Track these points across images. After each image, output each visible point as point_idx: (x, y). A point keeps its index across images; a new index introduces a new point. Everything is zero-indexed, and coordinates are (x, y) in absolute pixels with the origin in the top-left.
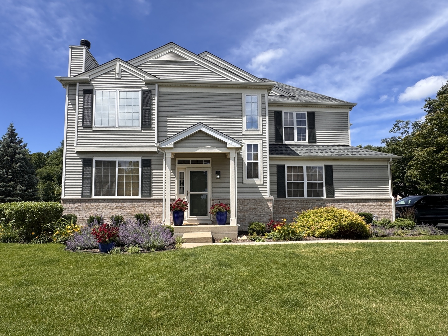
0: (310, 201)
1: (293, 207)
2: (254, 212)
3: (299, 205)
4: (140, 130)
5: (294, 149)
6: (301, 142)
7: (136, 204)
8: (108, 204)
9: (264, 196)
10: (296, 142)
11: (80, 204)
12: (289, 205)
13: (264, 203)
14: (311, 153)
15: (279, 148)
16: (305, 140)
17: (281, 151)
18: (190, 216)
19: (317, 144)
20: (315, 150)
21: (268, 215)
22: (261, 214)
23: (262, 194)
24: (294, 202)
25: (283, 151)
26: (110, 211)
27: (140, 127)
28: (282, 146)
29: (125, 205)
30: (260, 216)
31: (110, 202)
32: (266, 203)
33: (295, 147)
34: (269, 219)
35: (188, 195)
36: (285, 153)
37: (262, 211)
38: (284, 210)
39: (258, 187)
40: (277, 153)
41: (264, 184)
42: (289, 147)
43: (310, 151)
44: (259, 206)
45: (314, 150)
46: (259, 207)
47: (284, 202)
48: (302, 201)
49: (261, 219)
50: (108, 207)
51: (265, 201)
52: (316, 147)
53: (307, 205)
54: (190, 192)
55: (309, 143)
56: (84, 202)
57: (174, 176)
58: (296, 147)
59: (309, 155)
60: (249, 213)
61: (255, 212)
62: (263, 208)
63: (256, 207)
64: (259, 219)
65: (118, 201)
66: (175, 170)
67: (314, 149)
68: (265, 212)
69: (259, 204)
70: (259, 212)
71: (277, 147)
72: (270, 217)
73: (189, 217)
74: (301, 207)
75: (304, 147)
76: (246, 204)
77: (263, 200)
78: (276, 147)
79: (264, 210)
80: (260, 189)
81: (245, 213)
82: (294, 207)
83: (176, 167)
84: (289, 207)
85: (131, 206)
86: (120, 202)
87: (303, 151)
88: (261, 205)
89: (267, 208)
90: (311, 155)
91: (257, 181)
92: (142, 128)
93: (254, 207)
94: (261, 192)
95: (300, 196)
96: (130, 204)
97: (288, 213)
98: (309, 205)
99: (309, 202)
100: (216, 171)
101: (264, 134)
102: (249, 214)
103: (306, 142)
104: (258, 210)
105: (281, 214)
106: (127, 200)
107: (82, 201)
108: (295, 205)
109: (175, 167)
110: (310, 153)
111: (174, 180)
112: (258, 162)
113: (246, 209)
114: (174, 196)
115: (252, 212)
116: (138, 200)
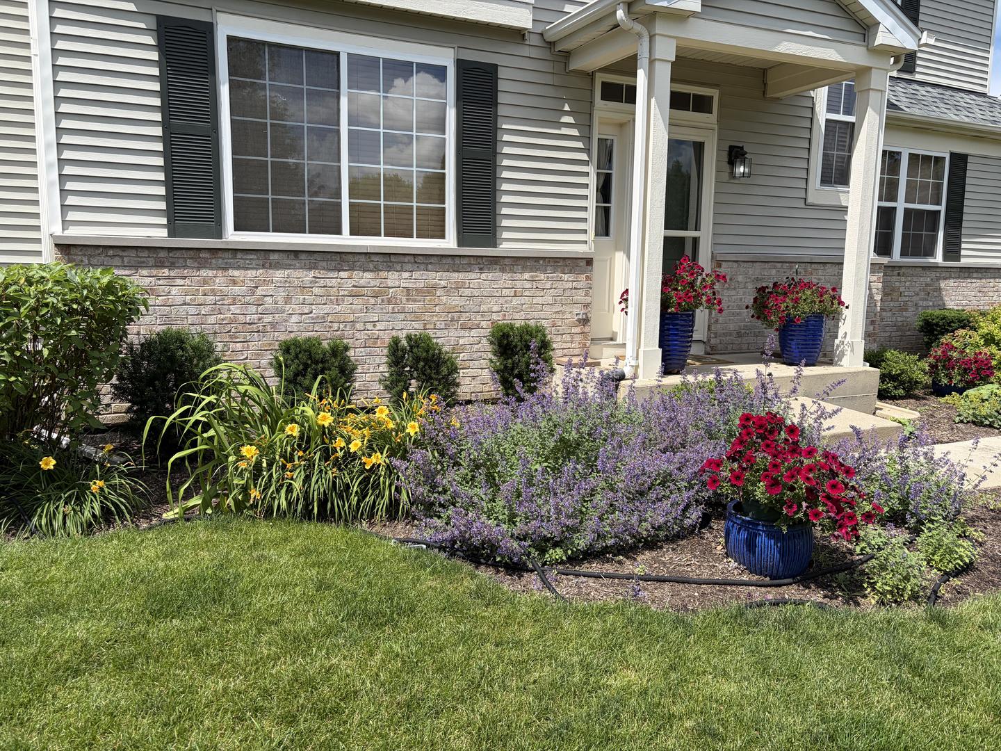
0: (908, 270)
8: (312, 274)
11: (166, 271)
19: (918, 77)
26: (326, 309)
29: (393, 279)
31: (324, 264)
50: (316, 291)
56: (189, 262)
65: (363, 258)
66: (590, 126)
86: (371, 266)
98: (904, 283)
99: (904, 274)
100: (731, 148)
107: (178, 254)
109: (590, 114)
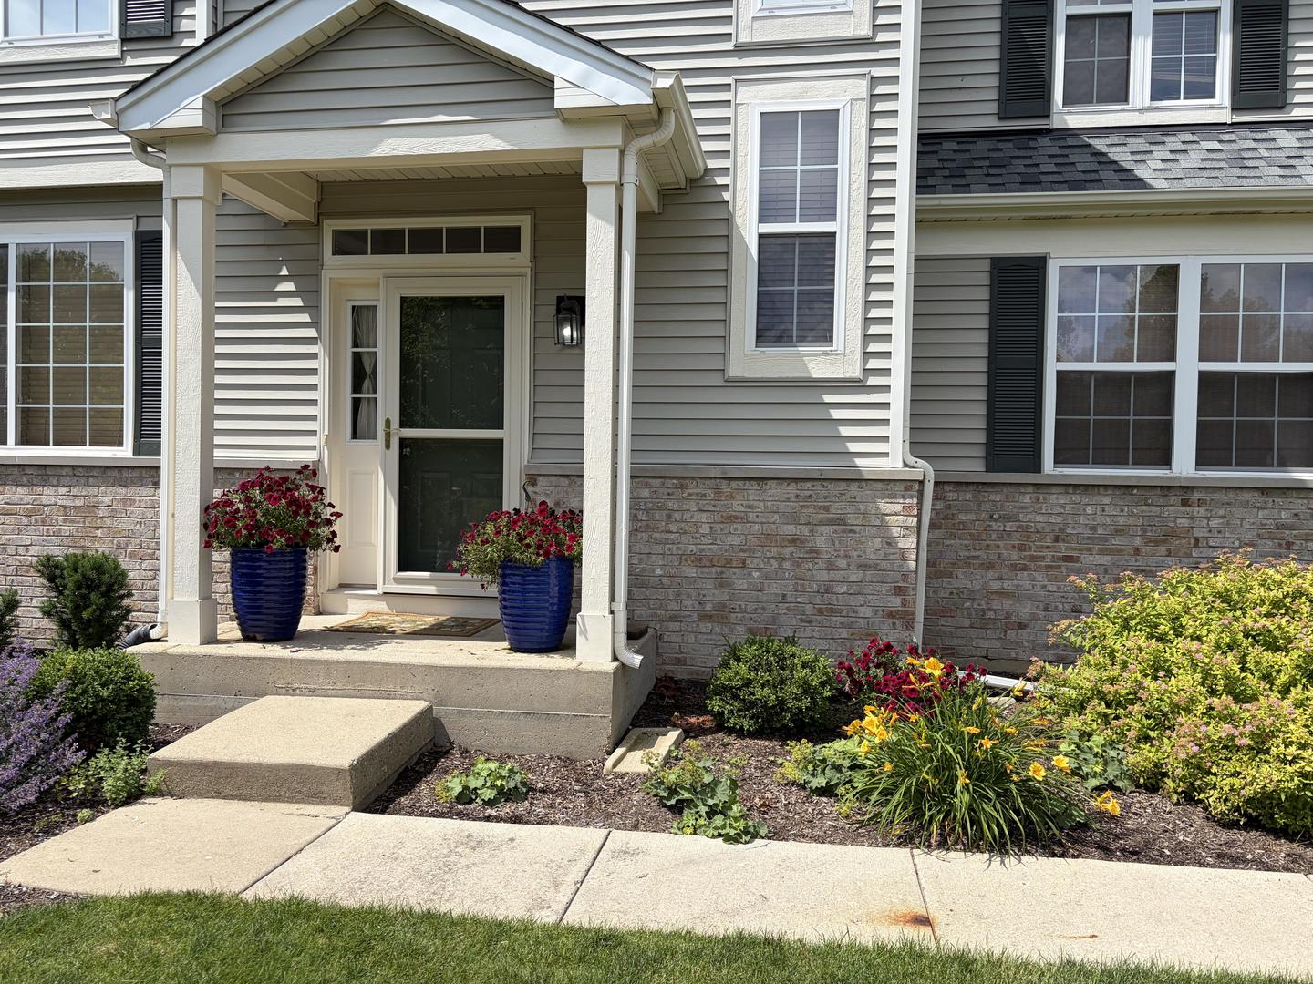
0: (1216, 496)
1: (1087, 533)
2: (787, 565)
3: (1131, 520)
4: (114, 51)
5: (1121, 155)
6: (1182, 111)
7: (103, 495)
9: (860, 462)
10: (1141, 111)
12: (1059, 519)
13: (862, 508)
14: (1245, 173)
15: (1022, 153)
16: (1209, 92)
17: (1030, 170)
18: (402, 568)
19: (1298, 114)
20: (1277, 153)
21: (885, 588)
22: (838, 575)
23: (853, 447)
24: (1097, 499)
25: (1044, 169)
27: (116, 36)
28: (1044, 141)
29: (52, 496)
30: (827, 591)
32: (870, 508)
33: (1129, 140)
34: (891, 615)
35: (388, 446)
36: (1051, 178)
37: (847, 557)
38: (1021, 548)
39: (828, 398)
40: (999, 180)
41: (872, 381)
42: (1089, 145)
43: (1241, 161)
44: (821, 523)
45: (1266, 154)
46: (826, 529)
47: (1027, 499)
48: (1153, 497)
49: (832, 611)
51: (867, 492)
52: (1287, 134)
53: (1192, 518)
54: (402, 425)
55: (1234, 109)
57: (312, 333)
58: (1138, 143)
59: (1227, 182)
60: (758, 569)
61: (799, 566)
62: (850, 539)
63: (805, 530)
64: (820, 612)
65: (16, 471)
66: (317, 292)
67: (1272, 145)
68: (863, 566)
69: (827, 509)
70: (821, 564)
71: (1011, 145)
72: (896, 602)
73: (397, 580)
74: (1145, 531)
75: (1195, 138)
76: (737, 507)
77: (854, 487)
78: (1000, 145)
79: (855, 554)
80: (837, 414)
81: (728, 563)
82: (1093, 528)
83: (326, 276)
84: (1062, 530)
85: (80, 502)
86: (25, 480)
87: (1183, 164)
88: (840, 521)
89: (877, 542)
90: (1245, 182)
91: (817, 363)
92: (124, 41)
93: (790, 529)
94: (845, 431)
95: (1139, 462)
96: (75, 490)
97: (1048, 567)
98: (1204, 521)
99: (1200, 503)
100: (560, 300)
101: (882, 37)
102: (756, 574)
103: (1218, 107)
104: (815, 554)
105: (1004, 571)
106: (59, 471)
108: (1099, 519)
109: (317, 276)
110: (1238, 172)
111: (314, 356)
112: (833, 235)
113: (737, 541)
114: (314, 448)
115: (775, 565)
116: (115, 473)
